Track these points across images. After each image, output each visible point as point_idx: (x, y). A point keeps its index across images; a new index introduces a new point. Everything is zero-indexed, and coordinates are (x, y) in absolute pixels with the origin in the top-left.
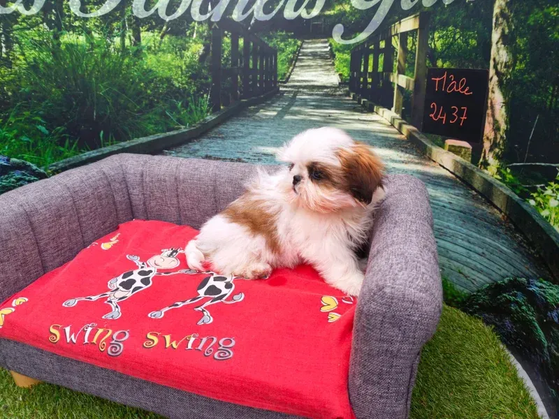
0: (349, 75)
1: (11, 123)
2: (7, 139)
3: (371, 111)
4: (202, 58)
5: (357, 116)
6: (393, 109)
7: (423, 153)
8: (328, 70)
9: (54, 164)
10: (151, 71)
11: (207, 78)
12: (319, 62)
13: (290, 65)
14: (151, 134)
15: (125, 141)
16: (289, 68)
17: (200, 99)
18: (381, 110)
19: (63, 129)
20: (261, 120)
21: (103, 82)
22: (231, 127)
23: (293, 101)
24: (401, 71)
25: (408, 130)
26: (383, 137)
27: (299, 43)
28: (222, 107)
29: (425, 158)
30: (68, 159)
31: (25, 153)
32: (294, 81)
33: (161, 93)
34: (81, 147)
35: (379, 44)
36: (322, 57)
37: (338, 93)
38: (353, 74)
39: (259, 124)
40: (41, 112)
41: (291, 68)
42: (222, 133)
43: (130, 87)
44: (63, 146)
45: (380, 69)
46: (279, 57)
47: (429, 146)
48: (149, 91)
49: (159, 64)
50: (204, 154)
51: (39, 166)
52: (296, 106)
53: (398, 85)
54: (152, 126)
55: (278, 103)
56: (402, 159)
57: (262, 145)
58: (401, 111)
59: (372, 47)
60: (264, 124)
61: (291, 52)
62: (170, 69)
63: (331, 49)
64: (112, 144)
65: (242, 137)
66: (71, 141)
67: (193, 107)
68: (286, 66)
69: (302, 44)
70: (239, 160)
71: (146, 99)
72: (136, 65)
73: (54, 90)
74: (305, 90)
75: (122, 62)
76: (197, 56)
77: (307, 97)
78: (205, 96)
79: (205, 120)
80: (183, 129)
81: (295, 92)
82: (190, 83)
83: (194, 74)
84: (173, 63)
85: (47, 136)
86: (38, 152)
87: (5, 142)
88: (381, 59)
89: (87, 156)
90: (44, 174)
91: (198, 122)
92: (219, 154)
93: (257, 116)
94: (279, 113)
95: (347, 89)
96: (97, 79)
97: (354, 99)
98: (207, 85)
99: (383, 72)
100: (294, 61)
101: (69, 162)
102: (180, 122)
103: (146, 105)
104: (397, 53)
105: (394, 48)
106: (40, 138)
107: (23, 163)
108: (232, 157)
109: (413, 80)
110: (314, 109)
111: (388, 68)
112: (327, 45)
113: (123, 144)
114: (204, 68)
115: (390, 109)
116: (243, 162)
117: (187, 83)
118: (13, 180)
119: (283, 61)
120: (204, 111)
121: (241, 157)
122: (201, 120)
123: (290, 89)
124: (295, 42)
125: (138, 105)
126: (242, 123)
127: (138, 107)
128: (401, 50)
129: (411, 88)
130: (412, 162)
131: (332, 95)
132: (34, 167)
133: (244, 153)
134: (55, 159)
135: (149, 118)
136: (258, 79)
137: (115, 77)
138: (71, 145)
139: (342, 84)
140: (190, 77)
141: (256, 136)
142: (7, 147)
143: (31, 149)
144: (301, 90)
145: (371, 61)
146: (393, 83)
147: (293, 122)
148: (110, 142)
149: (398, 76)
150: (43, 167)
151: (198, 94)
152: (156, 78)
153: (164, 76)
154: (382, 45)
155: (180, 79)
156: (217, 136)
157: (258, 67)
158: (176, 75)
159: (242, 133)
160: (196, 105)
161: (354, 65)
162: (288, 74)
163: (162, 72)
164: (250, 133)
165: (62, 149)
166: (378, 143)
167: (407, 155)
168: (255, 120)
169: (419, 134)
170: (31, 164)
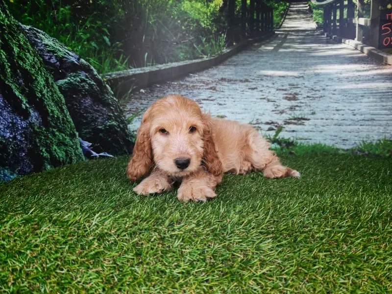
0: (323, 22)
1: (87, 27)
2: (81, 40)
3: (340, 42)
4: (222, 9)
5: (330, 46)
6: (356, 39)
7: (380, 61)
8: (309, 20)
9: (109, 73)
10: (186, 13)
11: (224, 23)
12: (302, 16)
13: (282, 17)
14: (182, 61)
15: (161, 63)
16: (281, 19)
17: (219, 37)
18: (347, 41)
19: (121, 44)
20: (263, 52)
21: (153, 14)
22: (242, 57)
23: (285, 40)
24: (360, 16)
25: (368, 50)
26: (350, 57)
27: (288, 4)
28: (234, 44)
29: (382, 64)
30: (119, 72)
31: (92, 57)
32: (285, 27)
33: (192, 30)
34: (131, 64)
35: (343, 3)
36: (304, 12)
37: (316, 34)
38: (326, 21)
39: (261, 55)
40: (108, 26)
41: (283, 19)
42: (235, 62)
43: (171, 22)
44: (118, 60)
45: (345, 16)
46: (274, 13)
47: (385, 56)
48: (183, 28)
49: (192, 9)
50: (220, 77)
51: (99, 72)
52: (287, 43)
53: (358, 24)
54: (183, 54)
55: (274, 41)
56: (365, 69)
57: (264, 69)
58: (361, 39)
59: (339, 5)
60: (264, 55)
61: (283, 10)
62: (199, 14)
63: (310, 8)
64: (152, 65)
65: (249, 64)
66: (124, 57)
67: (214, 42)
68: (279, 18)
69: (290, 5)
70: (247, 81)
71: (181, 33)
72: (177, 6)
73: (120, 10)
74: (293, 33)
75: (168, 2)
76: (218, 7)
77: (294, 37)
78: (223, 35)
79: (222, 52)
80: (205, 58)
81: (286, 34)
82: (213, 25)
83: (216, 19)
84: (201, 10)
85: (109, 47)
86: (100, 60)
87: (80, 42)
88: (345, 11)
89: (133, 72)
90: (101, 80)
91: (217, 53)
92: (231, 77)
93: (260, 50)
94: (275, 47)
95: (322, 31)
96: (149, 10)
97: (327, 36)
98: (224, 28)
99: (346, 19)
100: (285, 15)
101: (120, 74)
102: (204, 52)
103: (180, 37)
104: (357, 6)
105: (354, 4)
106: (104, 47)
107: (89, 66)
108: (241, 79)
109: (370, 19)
110: (299, 44)
111: (351, 15)
112: (307, 5)
113: (160, 66)
114: (223, 16)
115: (354, 39)
116: (250, 82)
117: (210, 25)
118: (78, 79)
119: (277, 15)
120: (221, 46)
121: (248, 78)
122: (219, 52)
123: (282, 32)
124: (285, 4)
125: (175, 36)
126: (248, 54)
127: (174, 38)
128: (360, 4)
129: (369, 24)
130: (373, 69)
131: (312, 35)
132: (95, 73)
133: (250, 75)
134: (111, 69)
135: (181, 48)
136: (260, 26)
137: (162, 12)
138: (124, 59)
139: (319, 27)
140: (213, 21)
141: (258, 63)
142: (80, 47)
143: (96, 55)
144: (290, 33)
145: (338, 13)
146: (355, 24)
147: (285, 54)
148: (151, 64)
149: (358, 19)
150: (101, 75)
151: (217, 34)
152: (189, 18)
153: (195, 18)
154: (346, 3)
155: (205, 22)
156: (230, 63)
157: (260, 18)
158: (203, 18)
159: (249, 61)
160: (216, 41)
161: (326, 16)
162: (281, 23)
163: (193, 15)
164: (255, 62)
165: (117, 62)
166: (346, 61)
167: (369, 65)
168: (258, 53)
169: (376, 50)
170: (94, 70)
